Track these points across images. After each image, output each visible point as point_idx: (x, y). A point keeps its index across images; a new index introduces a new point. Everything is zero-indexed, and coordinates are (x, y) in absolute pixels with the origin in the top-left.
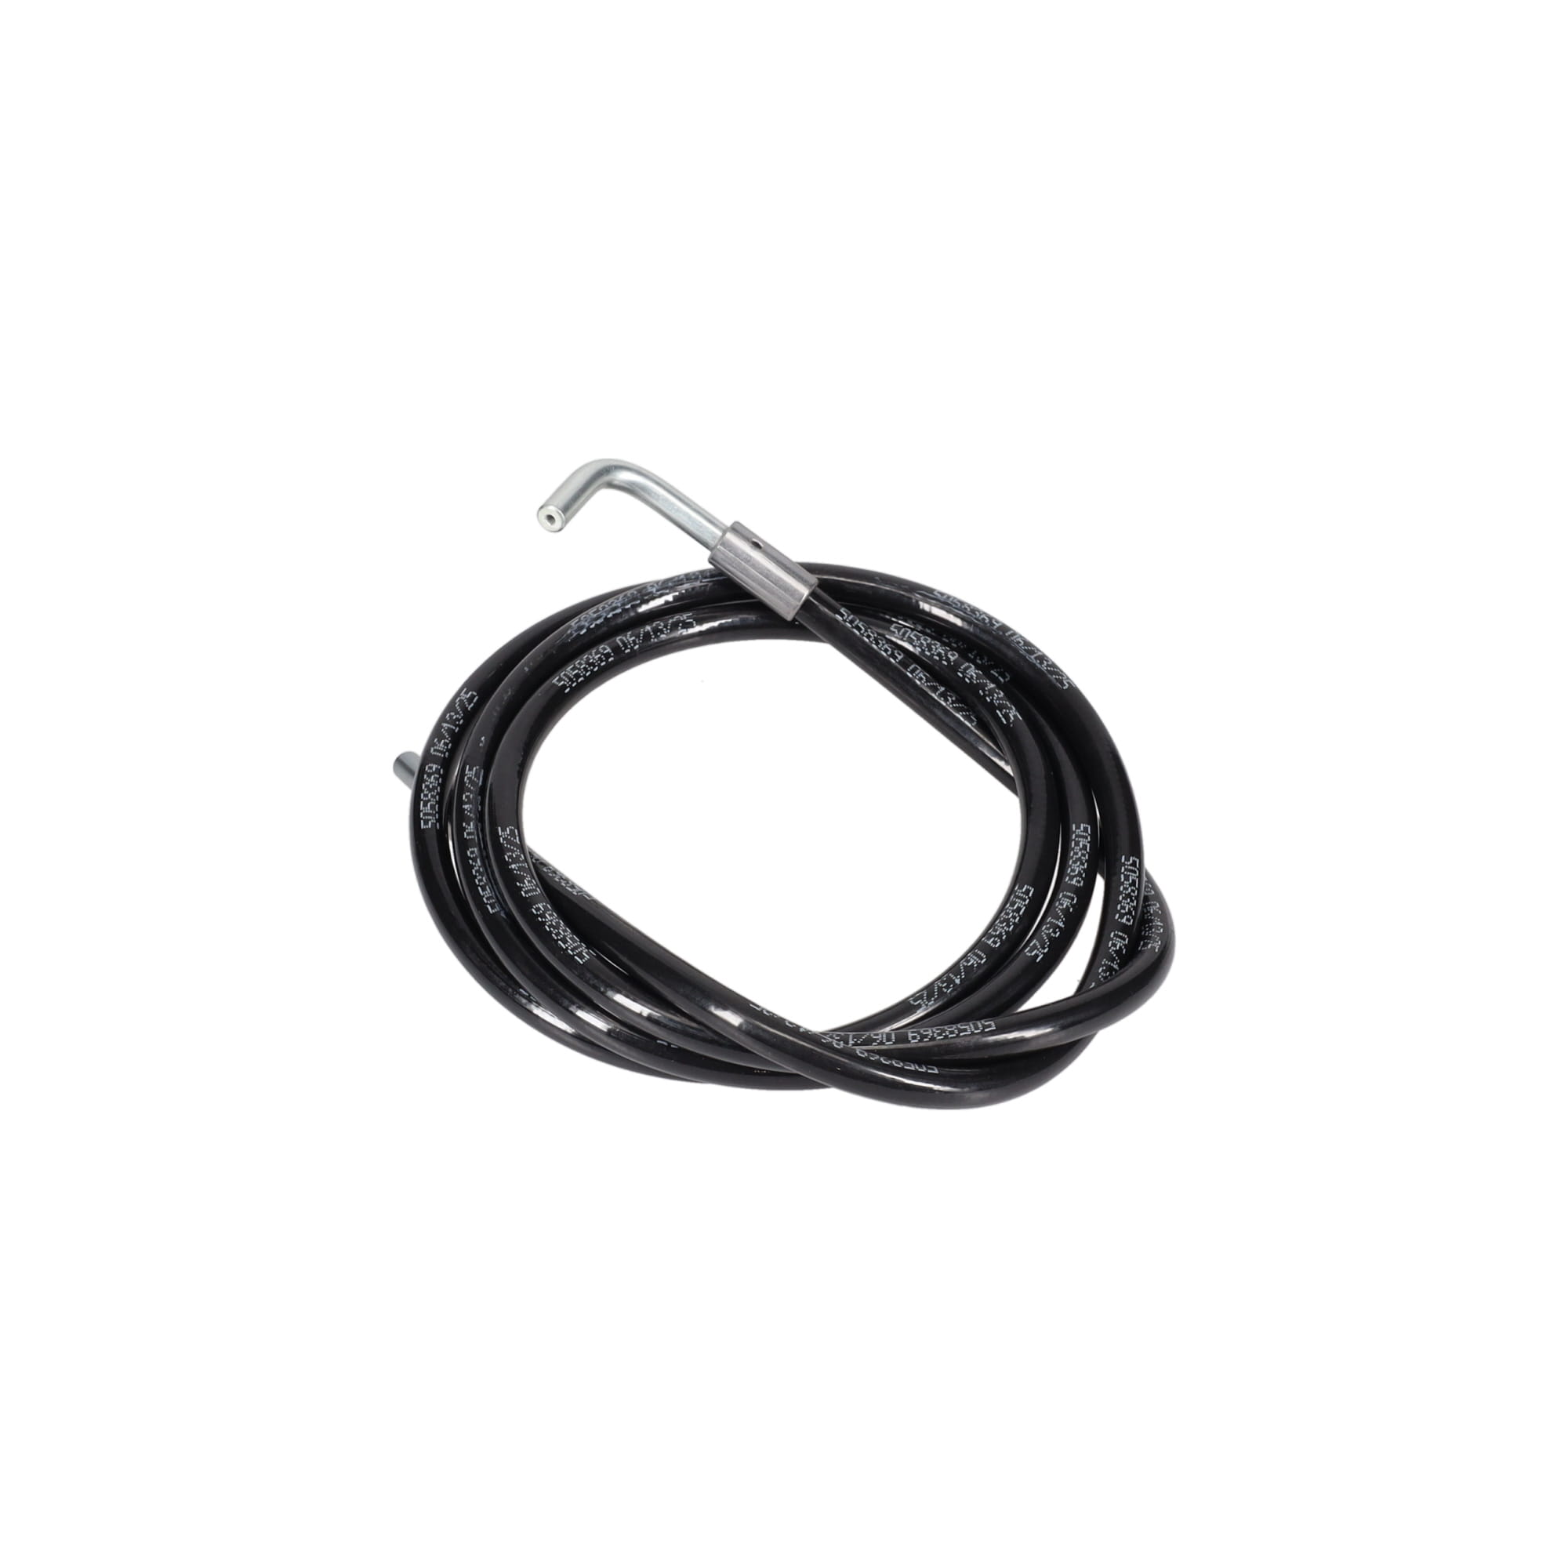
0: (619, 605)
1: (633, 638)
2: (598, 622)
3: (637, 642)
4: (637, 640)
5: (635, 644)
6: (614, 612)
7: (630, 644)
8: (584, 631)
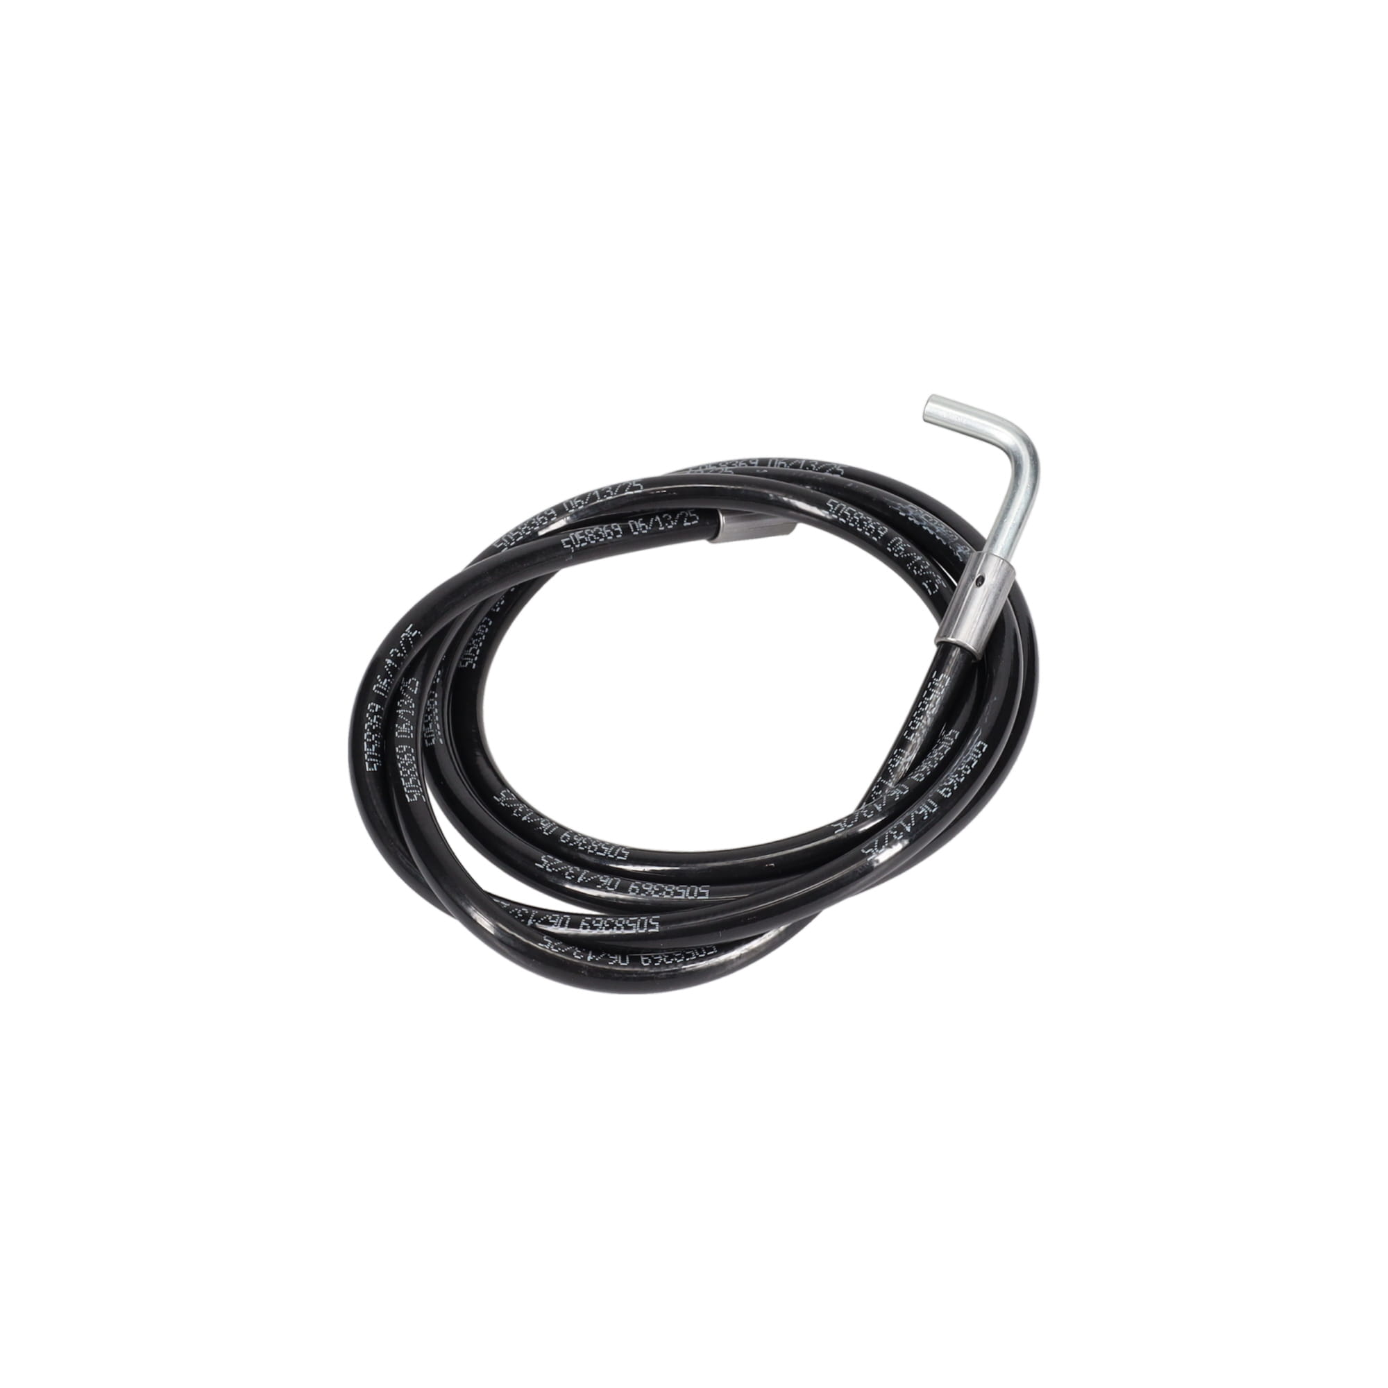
0: (938, 531)
1: (903, 549)
2: (916, 521)
3: (900, 554)
4: (902, 552)
5: (898, 553)
6: (929, 530)
7: (896, 548)
8: (903, 514)
